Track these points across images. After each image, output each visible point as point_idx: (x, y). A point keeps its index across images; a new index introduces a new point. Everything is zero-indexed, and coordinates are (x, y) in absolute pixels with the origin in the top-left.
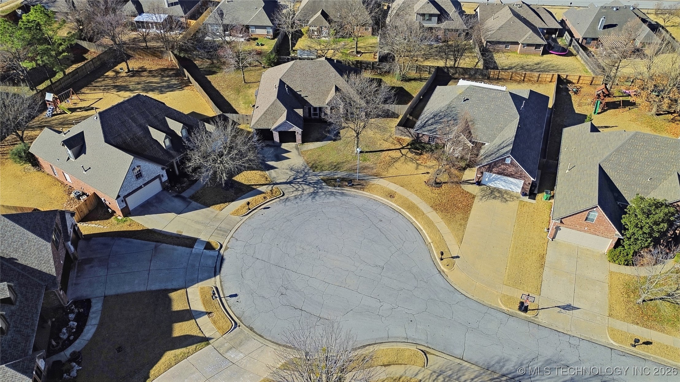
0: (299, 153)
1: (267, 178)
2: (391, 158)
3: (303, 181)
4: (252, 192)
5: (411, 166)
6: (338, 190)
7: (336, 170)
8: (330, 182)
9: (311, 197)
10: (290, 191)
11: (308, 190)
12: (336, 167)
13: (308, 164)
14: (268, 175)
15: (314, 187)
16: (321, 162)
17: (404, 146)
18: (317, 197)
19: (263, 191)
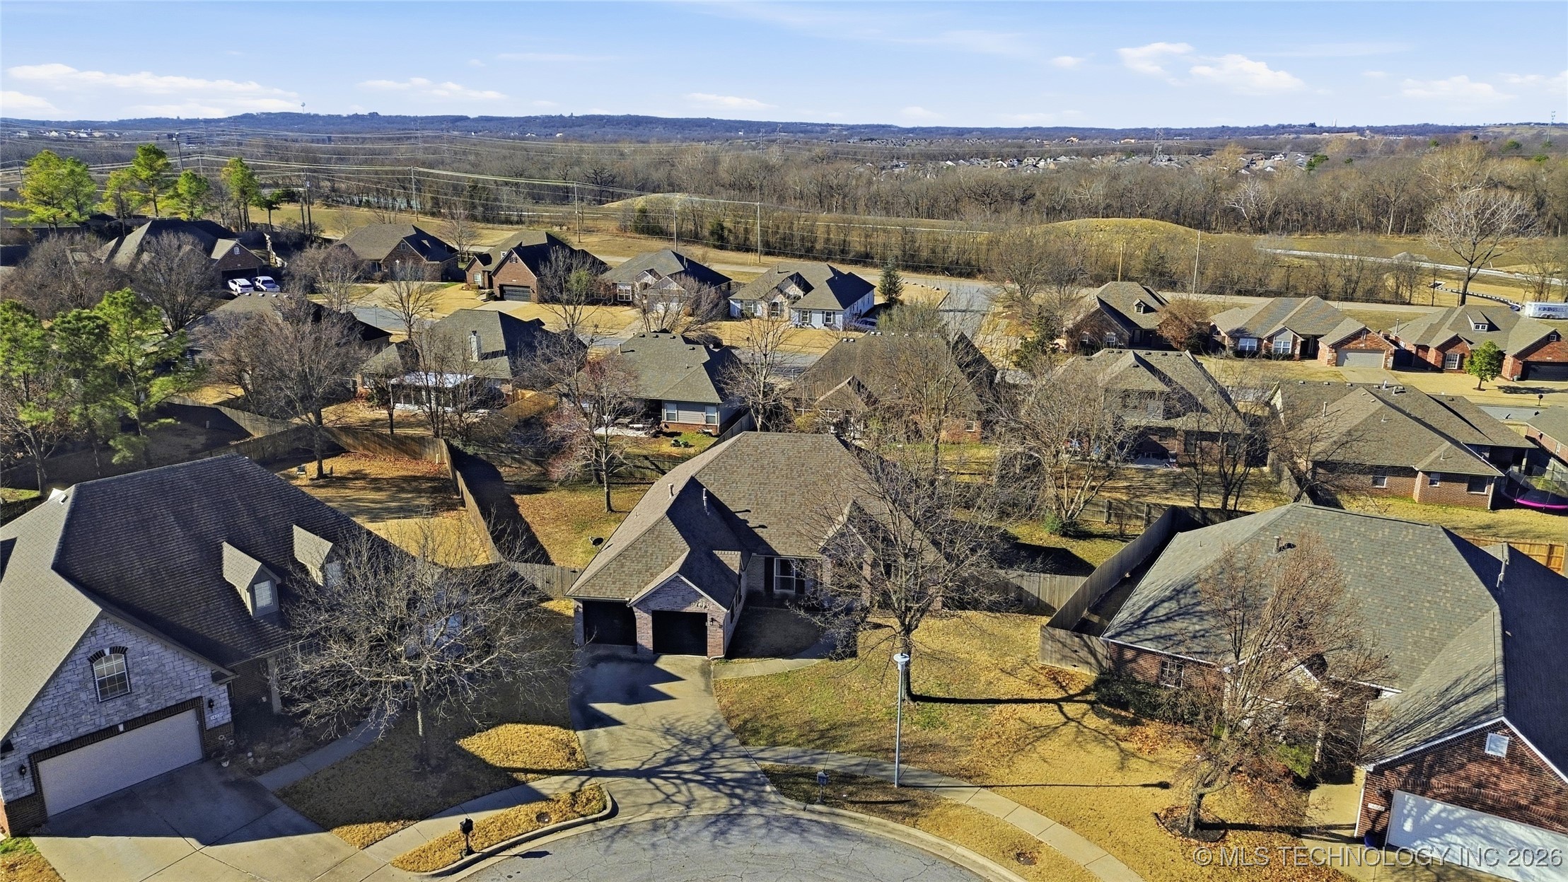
0: (707, 686)
1: (573, 753)
2: (1024, 726)
3: (696, 772)
4: (504, 793)
5: (1101, 758)
6: (821, 813)
7: (824, 745)
8: (796, 783)
9: (713, 829)
10: (640, 800)
11: (707, 805)
12: (826, 737)
13: (728, 719)
14: (583, 741)
15: (732, 796)
16: (776, 716)
17: (1071, 692)
18: (735, 833)
19: (545, 792)
